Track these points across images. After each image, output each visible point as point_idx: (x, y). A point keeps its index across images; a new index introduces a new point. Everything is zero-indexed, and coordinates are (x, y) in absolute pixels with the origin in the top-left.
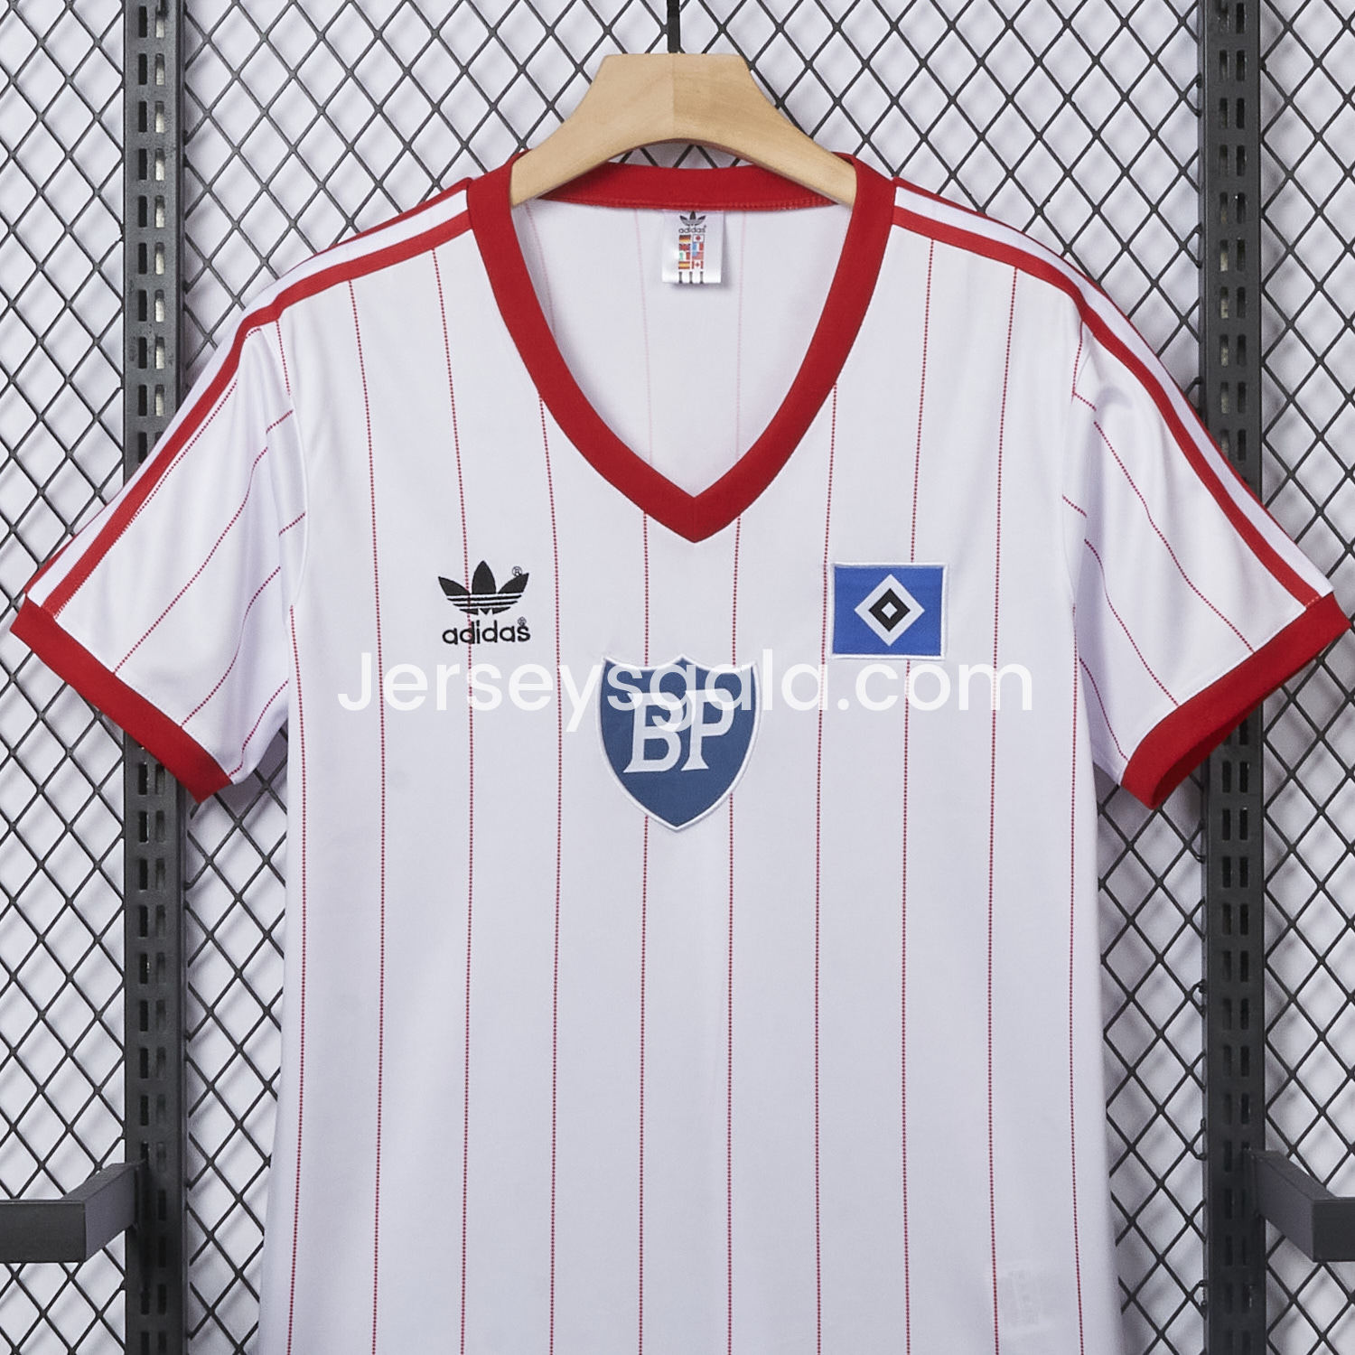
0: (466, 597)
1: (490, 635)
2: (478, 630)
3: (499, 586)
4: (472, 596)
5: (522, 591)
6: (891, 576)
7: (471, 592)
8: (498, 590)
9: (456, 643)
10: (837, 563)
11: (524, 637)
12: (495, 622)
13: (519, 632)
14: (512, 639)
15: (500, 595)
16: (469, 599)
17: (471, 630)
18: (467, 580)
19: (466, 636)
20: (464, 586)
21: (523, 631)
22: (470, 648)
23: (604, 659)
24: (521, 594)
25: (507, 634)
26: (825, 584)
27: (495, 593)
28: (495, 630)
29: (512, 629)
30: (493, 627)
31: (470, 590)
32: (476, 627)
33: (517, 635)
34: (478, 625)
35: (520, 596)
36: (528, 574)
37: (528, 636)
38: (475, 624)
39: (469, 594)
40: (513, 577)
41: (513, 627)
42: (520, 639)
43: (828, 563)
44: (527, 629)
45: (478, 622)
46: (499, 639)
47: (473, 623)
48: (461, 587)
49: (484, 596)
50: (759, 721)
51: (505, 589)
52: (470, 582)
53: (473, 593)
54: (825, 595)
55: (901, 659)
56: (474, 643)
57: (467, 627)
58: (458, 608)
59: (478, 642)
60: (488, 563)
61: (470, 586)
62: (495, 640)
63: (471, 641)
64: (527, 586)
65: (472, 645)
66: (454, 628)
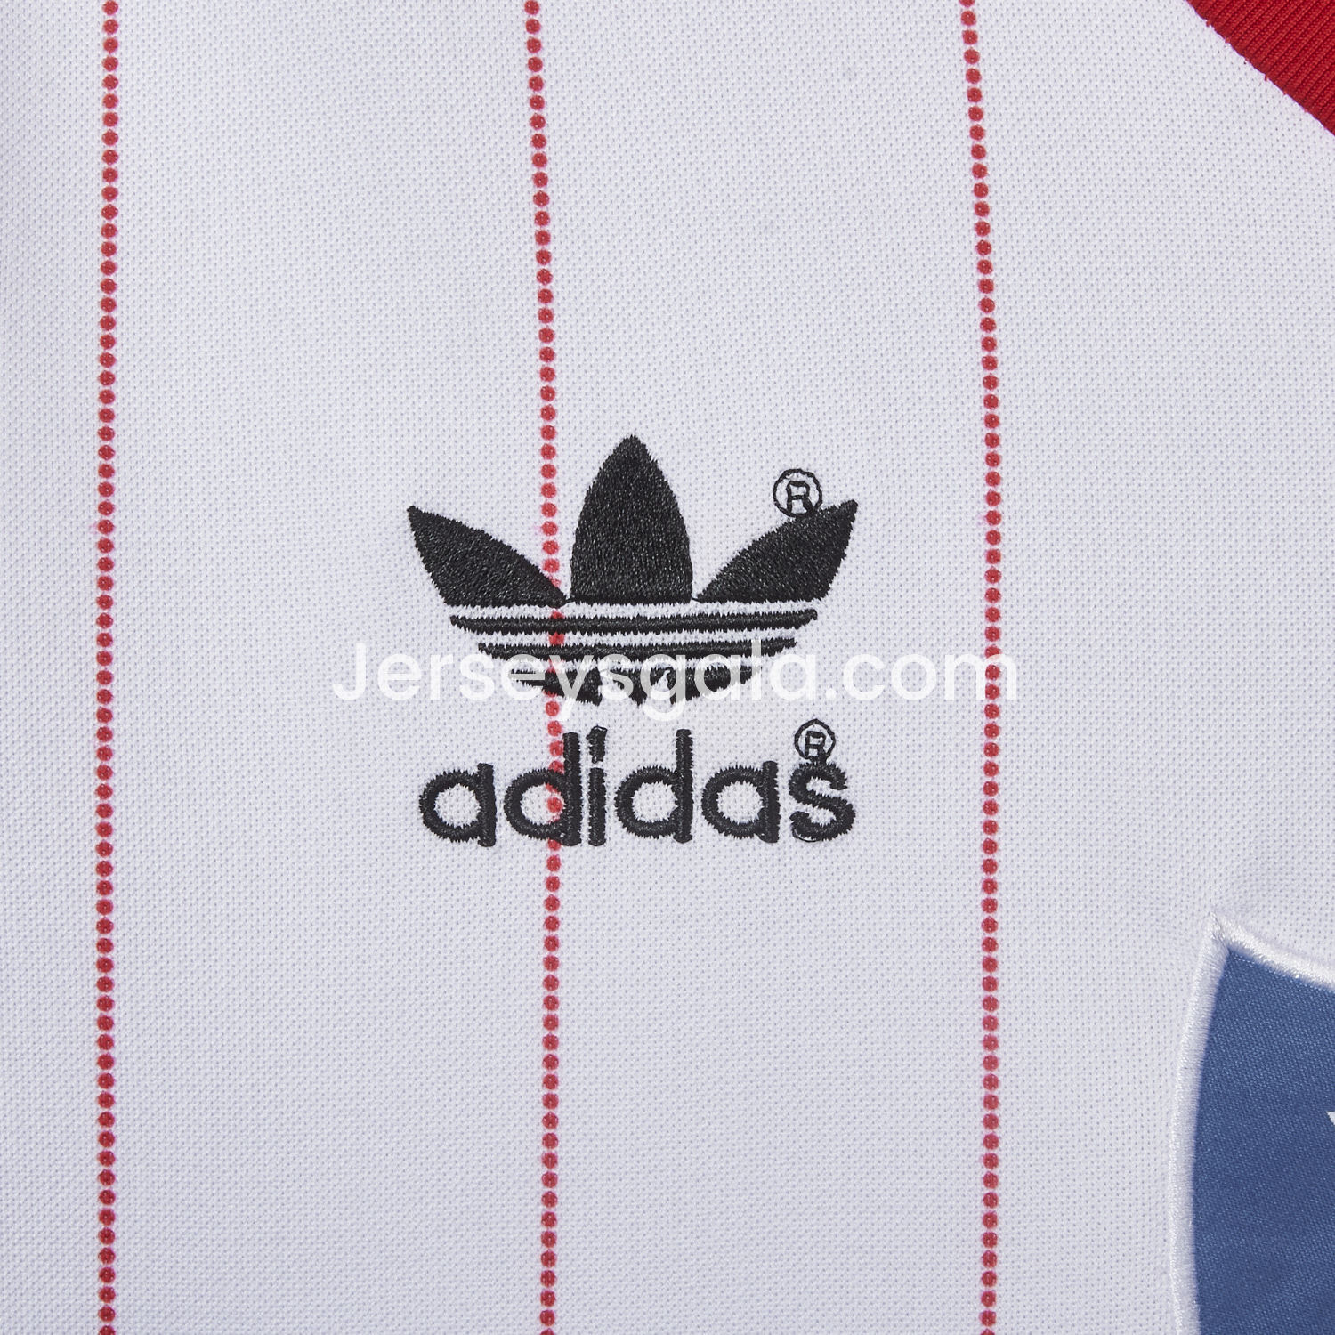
0: (545, 612)
1: (655, 802)
2: (597, 776)
3: (707, 562)
4: (571, 610)
5: (822, 591)
7: (566, 589)
8: (699, 584)
9: (488, 840)
11: (822, 817)
12: (684, 742)
14: (765, 828)
15: (710, 608)
16: (557, 626)
17: (562, 778)
18: (550, 529)
19: (538, 805)
20: (537, 558)
21: (820, 786)
22: (554, 864)
23: (1217, 940)
24: (814, 604)
25: (741, 802)
27: (685, 598)
28: (680, 779)
29: (764, 778)
30: (669, 762)
31: (564, 580)
32: (586, 763)
33: (788, 806)
34: (599, 751)
35: (811, 615)
36: (851, 507)
37: (844, 818)
38: (584, 745)
39: (557, 599)
40: (773, 520)
41: (771, 767)
42: (803, 827)
44: (838, 780)
45: (598, 737)
46: (699, 824)
47: (572, 739)
48: (523, 562)
49: (628, 611)
52: (566, 540)
53: (578, 597)
56: (574, 840)
57: (543, 759)
59: (598, 838)
60: (655, 451)
61: (565, 556)
62: (678, 827)
63: (562, 832)
64: (845, 568)
65: (565, 852)
66: (480, 766)
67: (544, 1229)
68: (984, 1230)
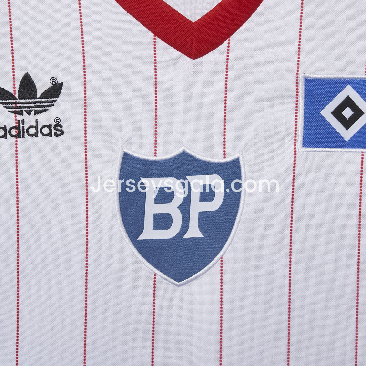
0: (14, 101)
1: (32, 131)
2: (23, 127)
3: (39, 93)
4: (18, 101)
5: (58, 97)
6: (349, 87)
7: (17, 97)
8: (38, 96)
9: (6, 138)
10: (307, 75)
11: (59, 133)
12: (37, 121)
13: (55, 129)
14: (50, 135)
15: (40, 100)
16: (16, 103)
17: (17, 127)
18: (14, 88)
19: (14, 132)
20: (12, 92)
21: (58, 128)
22: (16, 141)
23: (122, 151)
24: (57, 99)
25: (46, 131)
26: (297, 92)
27: (36, 98)
28: (36, 127)
29: (49, 127)
30: (35, 125)
31: (17, 96)
32: (21, 125)
33: (53, 131)
34: (23, 123)
35: (56, 100)
36: (62, 83)
37: (62, 133)
38: (21, 122)
39: (16, 99)
40: (50, 85)
41: (51, 125)
42: (56, 134)
43: (300, 76)
44: (61, 127)
45: (23, 121)
46: (39, 134)
47: (19, 121)
48: (10, 93)
49: (27, 101)
50: (244, 201)
51: (45, 95)
52: (17, 89)
53: (19, 98)
54: (297, 101)
55: (356, 152)
56: (20, 137)
57: (14, 125)
58: (7, 110)
59: (23, 137)
60: (31, 75)
61: (17, 92)
62: (36, 135)
63: (18, 136)
64: (62, 93)
65: (18, 139)
66: (4, 126)
67: (17, 199)
68: (86, 197)
